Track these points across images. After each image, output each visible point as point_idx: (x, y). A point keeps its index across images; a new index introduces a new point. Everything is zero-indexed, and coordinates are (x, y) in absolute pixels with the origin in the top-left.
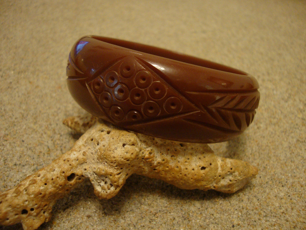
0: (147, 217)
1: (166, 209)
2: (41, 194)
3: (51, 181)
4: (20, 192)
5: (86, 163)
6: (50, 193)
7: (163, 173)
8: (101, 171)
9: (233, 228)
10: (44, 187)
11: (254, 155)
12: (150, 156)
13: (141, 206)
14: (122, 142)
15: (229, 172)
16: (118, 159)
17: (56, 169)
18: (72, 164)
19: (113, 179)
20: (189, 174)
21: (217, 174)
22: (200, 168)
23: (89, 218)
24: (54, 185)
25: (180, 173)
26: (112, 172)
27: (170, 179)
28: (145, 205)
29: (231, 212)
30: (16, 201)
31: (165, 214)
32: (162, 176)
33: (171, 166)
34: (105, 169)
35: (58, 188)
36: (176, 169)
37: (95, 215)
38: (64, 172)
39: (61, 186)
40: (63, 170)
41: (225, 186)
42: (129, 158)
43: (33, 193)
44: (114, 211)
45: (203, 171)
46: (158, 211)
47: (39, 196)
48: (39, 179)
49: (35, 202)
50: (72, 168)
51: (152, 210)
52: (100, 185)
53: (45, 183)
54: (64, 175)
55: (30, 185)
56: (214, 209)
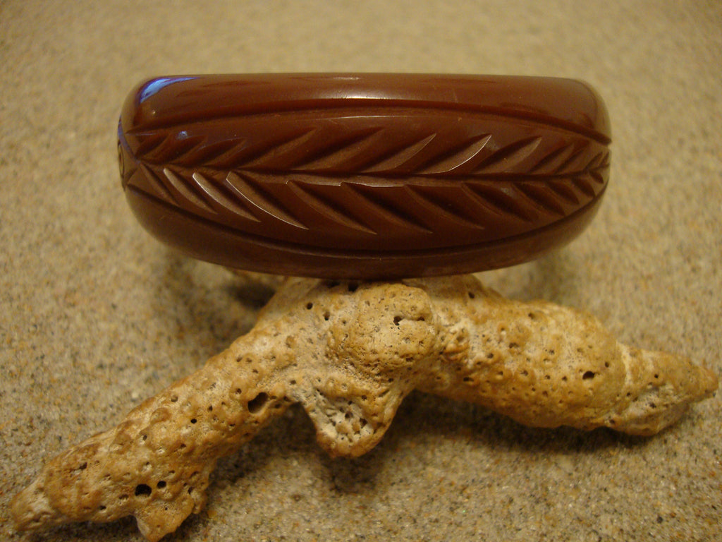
0: (443, 497)
1: (488, 477)
2: (183, 446)
3: (207, 414)
4: (132, 442)
5: (295, 365)
6: (206, 442)
7: (489, 388)
8: (337, 387)
9: (659, 525)
10: (189, 429)
11: (692, 339)
12: (458, 346)
13: (424, 469)
14: (392, 313)
15: (650, 384)
16: (386, 356)
17: (219, 383)
18: (260, 368)
19: (370, 408)
20: (553, 390)
21: (623, 391)
22: (582, 374)
23: (297, 501)
24: (215, 423)
25: (532, 387)
26: (368, 389)
27: (504, 404)
28: (436, 466)
29: (651, 482)
30: (122, 465)
31: (487, 488)
32: (485, 395)
33: (509, 370)
34: (349, 382)
35: (226, 430)
36: (522, 377)
37: (312, 493)
38: (239, 391)
39: (231, 425)
40: (238, 385)
41: (638, 420)
42: (414, 354)
43: (163, 445)
44: (358, 482)
45: (588, 383)
46: (470, 481)
47: (179, 450)
48: (175, 409)
49: (170, 465)
50: (259, 379)
51: (453, 478)
52: (334, 424)
53: (192, 418)
54: (241, 397)
55: (153, 422)
56: (606, 477)
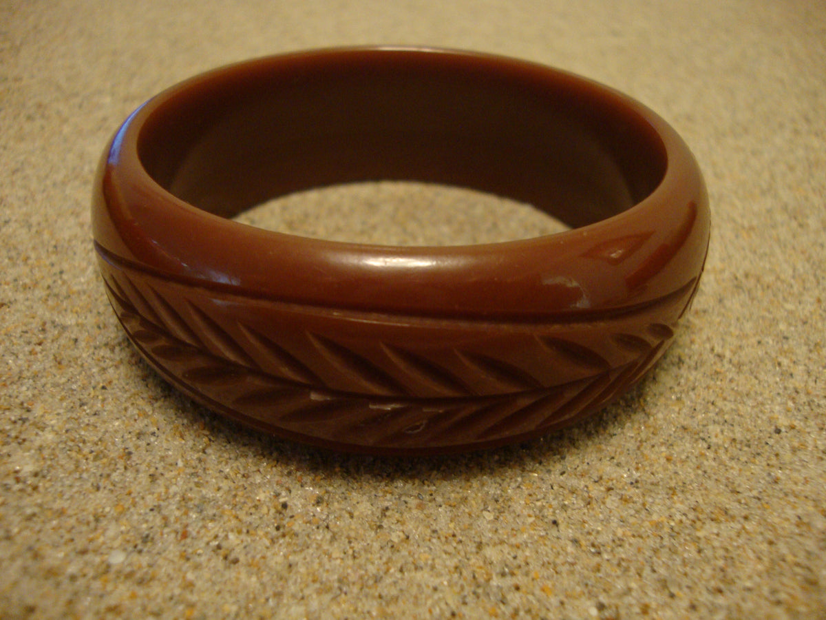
9: (777, 435)
56: (713, 391)
